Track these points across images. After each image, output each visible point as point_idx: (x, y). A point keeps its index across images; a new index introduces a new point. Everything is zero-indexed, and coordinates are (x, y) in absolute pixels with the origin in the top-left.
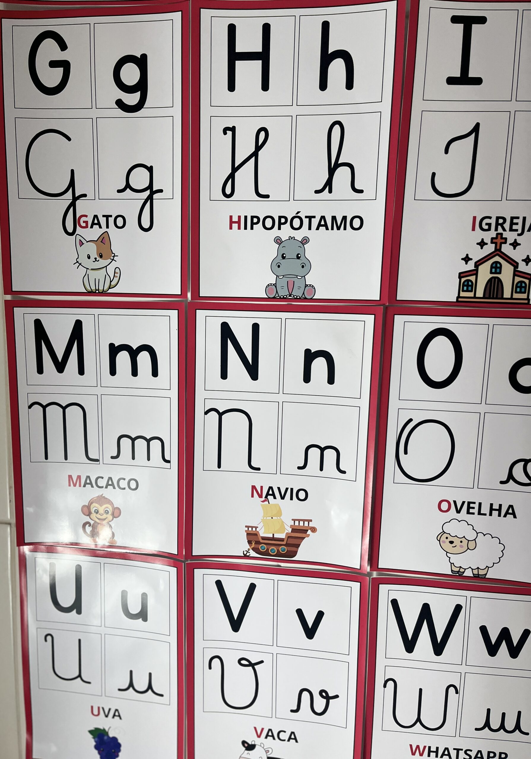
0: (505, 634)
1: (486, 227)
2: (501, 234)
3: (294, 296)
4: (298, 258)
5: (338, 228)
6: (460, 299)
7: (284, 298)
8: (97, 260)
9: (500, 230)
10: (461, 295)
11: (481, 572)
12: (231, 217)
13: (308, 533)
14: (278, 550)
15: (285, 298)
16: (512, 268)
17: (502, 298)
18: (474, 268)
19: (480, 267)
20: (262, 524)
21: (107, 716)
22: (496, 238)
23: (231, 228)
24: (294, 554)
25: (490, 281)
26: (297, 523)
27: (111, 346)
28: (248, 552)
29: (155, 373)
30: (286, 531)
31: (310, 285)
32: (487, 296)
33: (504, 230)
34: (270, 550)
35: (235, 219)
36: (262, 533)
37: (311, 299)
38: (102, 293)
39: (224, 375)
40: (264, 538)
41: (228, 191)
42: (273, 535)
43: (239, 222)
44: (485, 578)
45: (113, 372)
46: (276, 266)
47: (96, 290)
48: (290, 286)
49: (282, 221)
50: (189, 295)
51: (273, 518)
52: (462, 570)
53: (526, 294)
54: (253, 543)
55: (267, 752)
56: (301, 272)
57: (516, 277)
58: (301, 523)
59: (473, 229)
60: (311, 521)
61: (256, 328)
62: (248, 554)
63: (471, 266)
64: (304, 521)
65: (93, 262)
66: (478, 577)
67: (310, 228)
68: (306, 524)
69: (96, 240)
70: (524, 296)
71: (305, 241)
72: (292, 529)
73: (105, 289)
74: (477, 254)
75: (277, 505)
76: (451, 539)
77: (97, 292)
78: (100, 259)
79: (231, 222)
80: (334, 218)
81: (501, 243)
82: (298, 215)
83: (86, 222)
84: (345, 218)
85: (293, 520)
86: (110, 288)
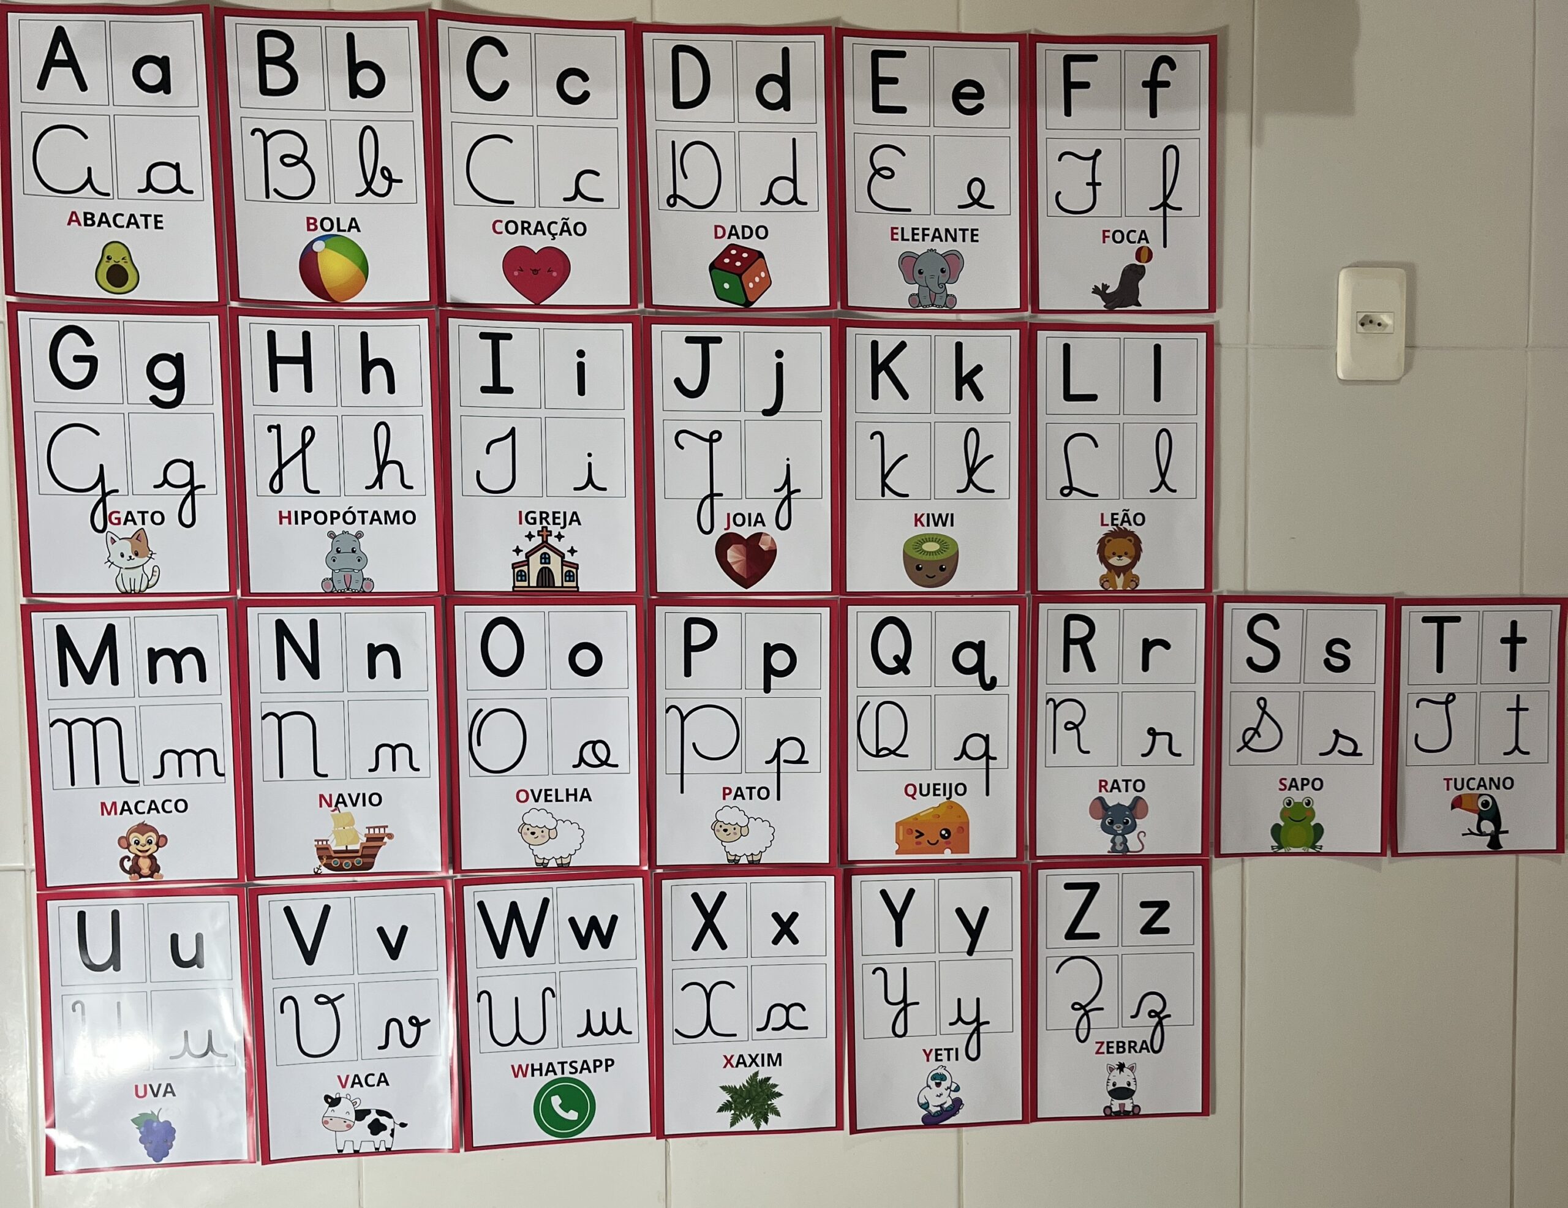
0: (594, 923)
1: (532, 521)
2: (546, 527)
3: (352, 590)
4: (353, 552)
5: (392, 523)
6: (515, 589)
7: (341, 592)
8: (132, 558)
9: (545, 524)
10: (516, 585)
11: (565, 861)
12: (280, 512)
13: (384, 841)
14: (353, 864)
15: (343, 592)
16: (560, 558)
17: (554, 587)
18: (525, 559)
19: (530, 558)
20: (333, 836)
21: (156, 1095)
22: (542, 531)
23: (281, 523)
24: (371, 865)
25: (541, 570)
26: (372, 831)
27: (151, 651)
28: (319, 869)
29: (203, 678)
30: (361, 841)
31: (368, 579)
32: (540, 585)
33: (548, 524)
34: (343, 865)
35: (285, 514)
36: (334, 848)
37: (370, 592)
38: (139, 593)
39: (282, 676)
40: (336, 852)
41: (276, 487)
42: (347, 847)
43: (289, 517)
44: (569, 866)
45: (153, 679)
46: (331, 560)
47: (131, 590)
48: (348, 580)
49: (334, 516)
50: (239, 592)
51: (346, 828)
52: (546, 861)
53: (575, 582)
54: (325, 859)
55: (354, 1104)
56: (358, 565)
57: (564, 567)
58: (377, 831)
59: (521, 523)
60: (387, 827)
61: (314, 624)
62: (319, 872)
63: (522, 557)
64: (379, 827)
65: (128, 560)
66: (562, 866)
67: (363, 523)
68: (382, 830)
69: (130, 537)
70: (574, 584)
71: (359, 535)
72: (367, 838)
73: (142, 589)
74: (527, 546)
75: (349, 813)
76: (532, 830)
77: (133, 592)
78: (136, 558)
79: (281, 517)
80: (386, 513)
81: (547, 536)
82: (351, 510)
83: (119, 519)
84: (397, 513)
85: (367, 828)
86: (147, 588)
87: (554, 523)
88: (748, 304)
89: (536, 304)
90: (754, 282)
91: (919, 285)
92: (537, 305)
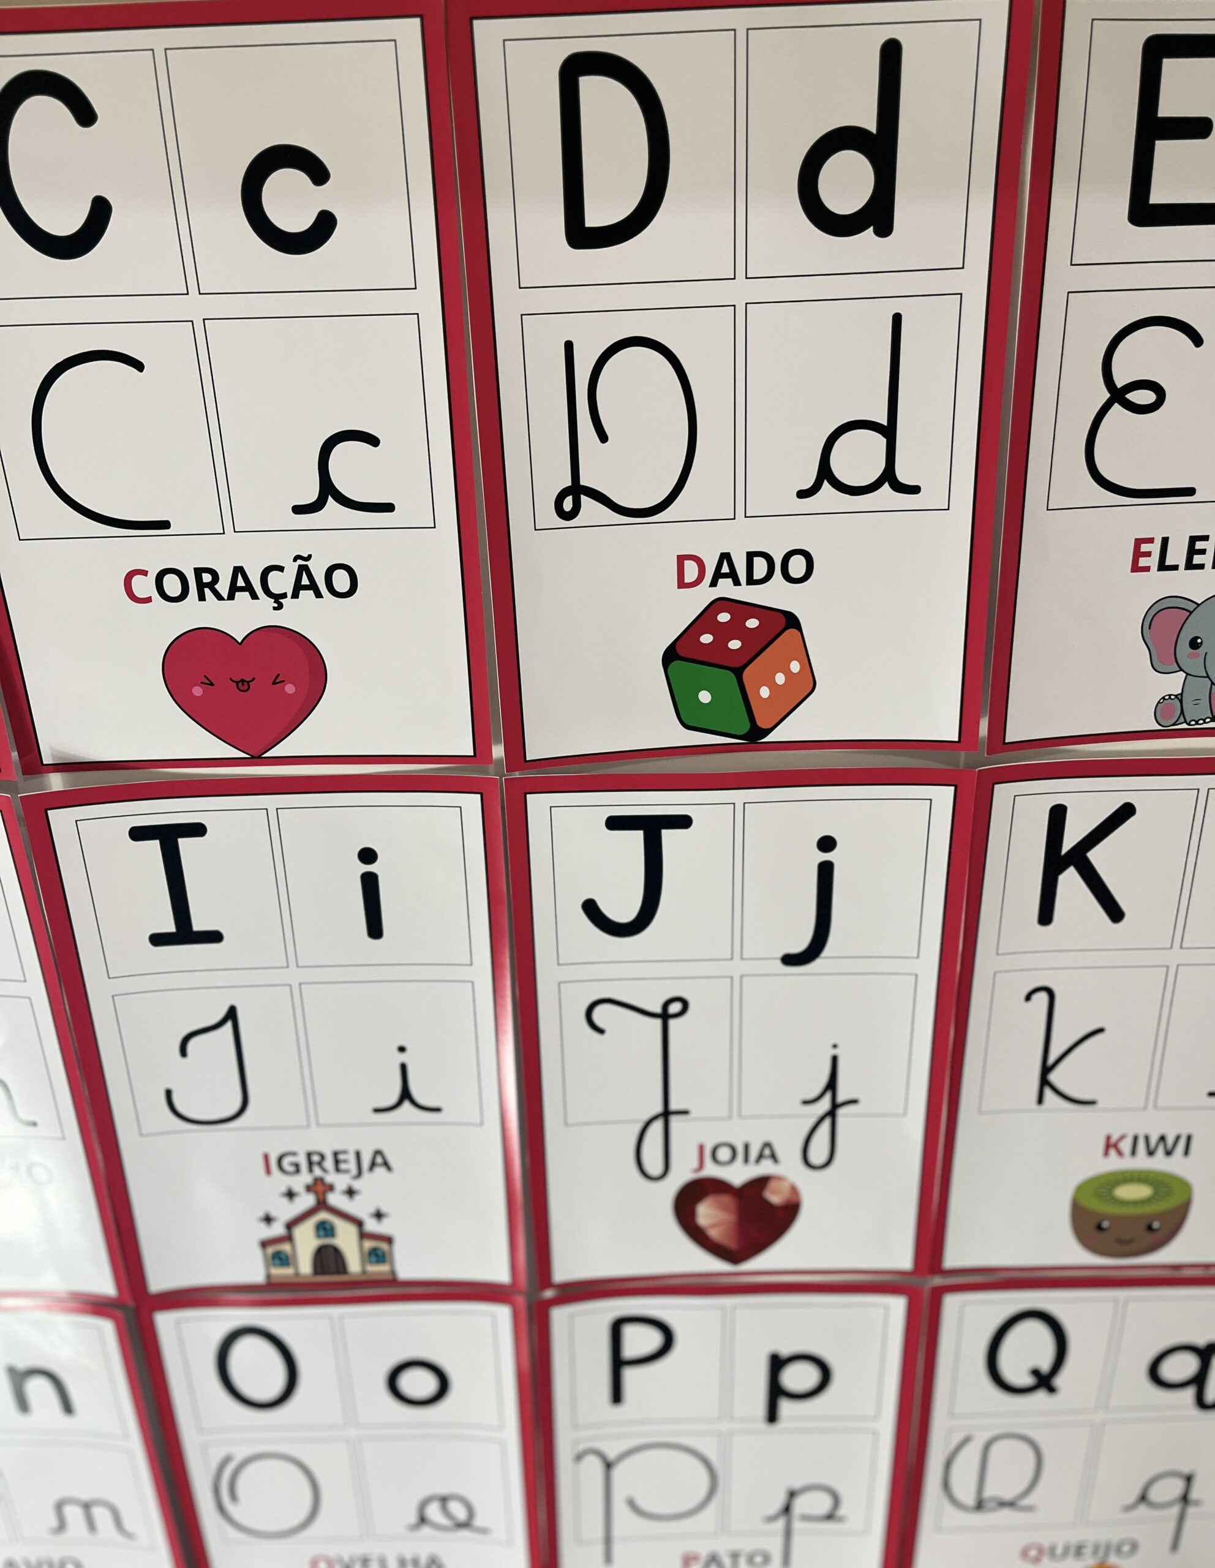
1: (292, 1169)
2: (322, 1178)
6: (271, 1280)
10: (272, 1274)
16: (355, 1228)
17: (346, 1274)
18: (285, 1232)
19: (295, 1230)
22: (314, 1184)
25: (319, 1248)
32: (319, 1272)
33: (324, 1170)
53: (388, 1265)
57: (365, 1241)
59: (268, 1173)
63: (278, 1229)
70: (387, 1268)
81: (324, 1193)
87: (338, 1170)
88: (755, 735)
89: (253, 757)
90: (772, 685)
91: (1187, 674)
92: (256, 759)
